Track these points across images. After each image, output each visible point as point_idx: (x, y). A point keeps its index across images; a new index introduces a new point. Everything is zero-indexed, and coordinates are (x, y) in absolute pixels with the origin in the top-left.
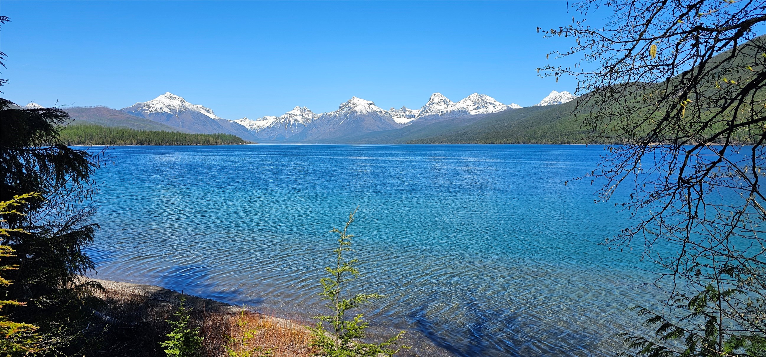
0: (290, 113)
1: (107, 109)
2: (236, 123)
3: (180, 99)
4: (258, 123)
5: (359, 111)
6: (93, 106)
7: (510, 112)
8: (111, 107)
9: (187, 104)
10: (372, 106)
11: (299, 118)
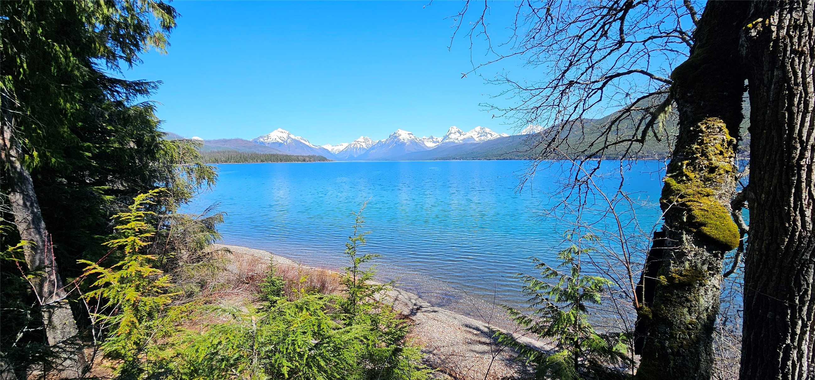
0: (357, 140)
1: (242, 140)
2: (323, 148)
3: (287, 132)
4: (336, 148)
5: (402, 139)
6: (233, 138)
7: (502, 139)
8: (244, 139)
9: (292, 136)
10: (411, 135)
11: (364, 144)
